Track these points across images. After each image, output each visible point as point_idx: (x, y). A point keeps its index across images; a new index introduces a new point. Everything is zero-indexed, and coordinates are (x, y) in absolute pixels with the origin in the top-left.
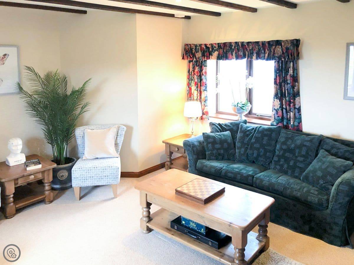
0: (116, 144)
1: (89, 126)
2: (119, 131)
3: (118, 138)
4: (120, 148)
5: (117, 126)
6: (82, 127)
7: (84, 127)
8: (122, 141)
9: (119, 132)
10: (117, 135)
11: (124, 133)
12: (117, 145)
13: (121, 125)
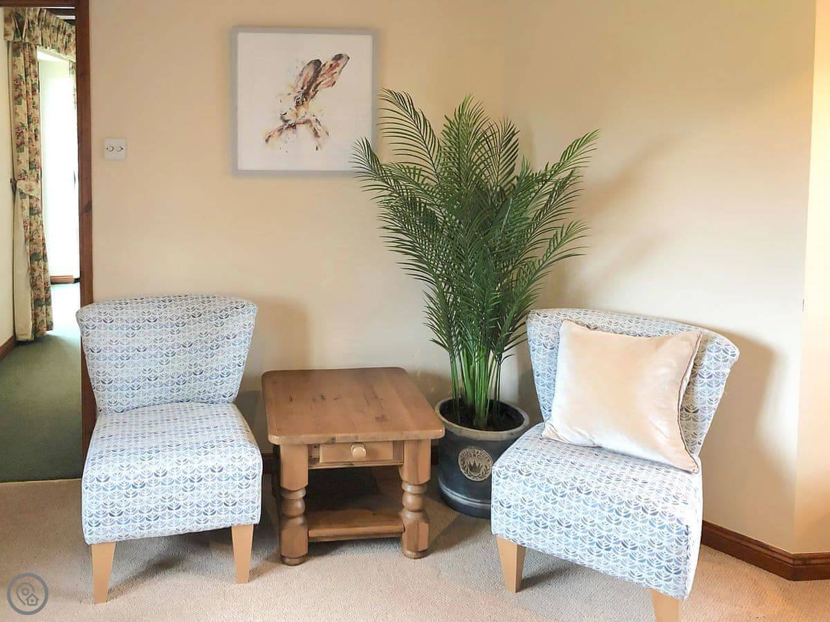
0: (687, 412)
1: (583, 311)
2: (706, 358)
3: (698, 388)
4: (706, 431)
5: (693, 334)
6: (557, 311)
7: (563, 311)
8: (715, 405)
9: (705, 362)
10: (694, 374)
11: (728, 371)
12: (691, 415)
13: (714, 334)
